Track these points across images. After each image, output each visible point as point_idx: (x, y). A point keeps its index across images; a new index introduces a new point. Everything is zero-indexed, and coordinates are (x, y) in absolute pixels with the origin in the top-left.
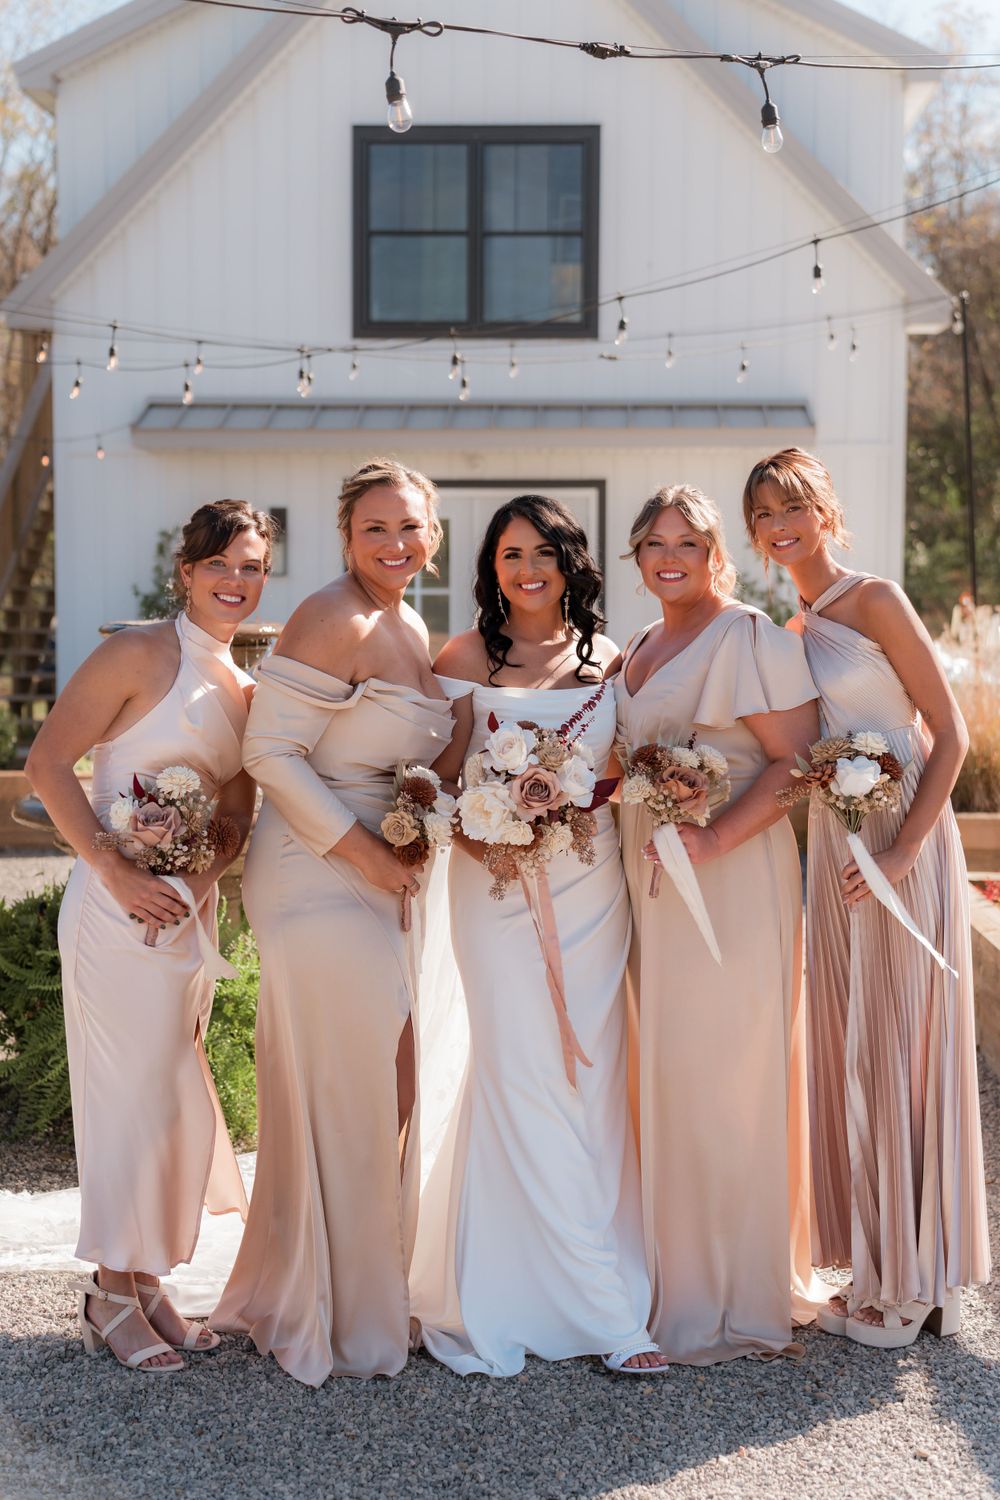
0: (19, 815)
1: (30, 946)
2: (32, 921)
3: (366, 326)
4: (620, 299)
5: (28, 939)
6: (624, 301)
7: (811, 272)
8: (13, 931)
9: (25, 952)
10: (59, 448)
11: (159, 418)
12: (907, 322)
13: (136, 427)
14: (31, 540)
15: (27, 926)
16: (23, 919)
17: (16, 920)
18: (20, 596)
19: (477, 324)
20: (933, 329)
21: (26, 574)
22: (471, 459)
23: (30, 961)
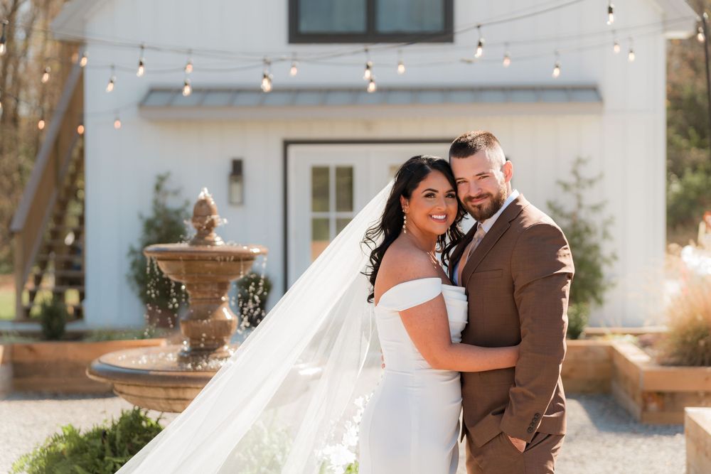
0: (91, 373)
1: (98, 460)
2: (98, 443)
3: (297, 35)
4: (479, 27)
5: (97, 456)
6: (482, 29)
7: (607, 10)
8: (86, 450)
9: (96, 464)
10: (89, 120)
11: (157, 99)
12: (665, 30)
13: (142, 105)
14: (67, 182)
15: (95, 447)
16: (92, 442)
17: (87, 443)
18: (59, 219)
19: (371, 34)
20: (683, 34)
21: (63, 205)
22: (368, 125)
23: (98, 469)
